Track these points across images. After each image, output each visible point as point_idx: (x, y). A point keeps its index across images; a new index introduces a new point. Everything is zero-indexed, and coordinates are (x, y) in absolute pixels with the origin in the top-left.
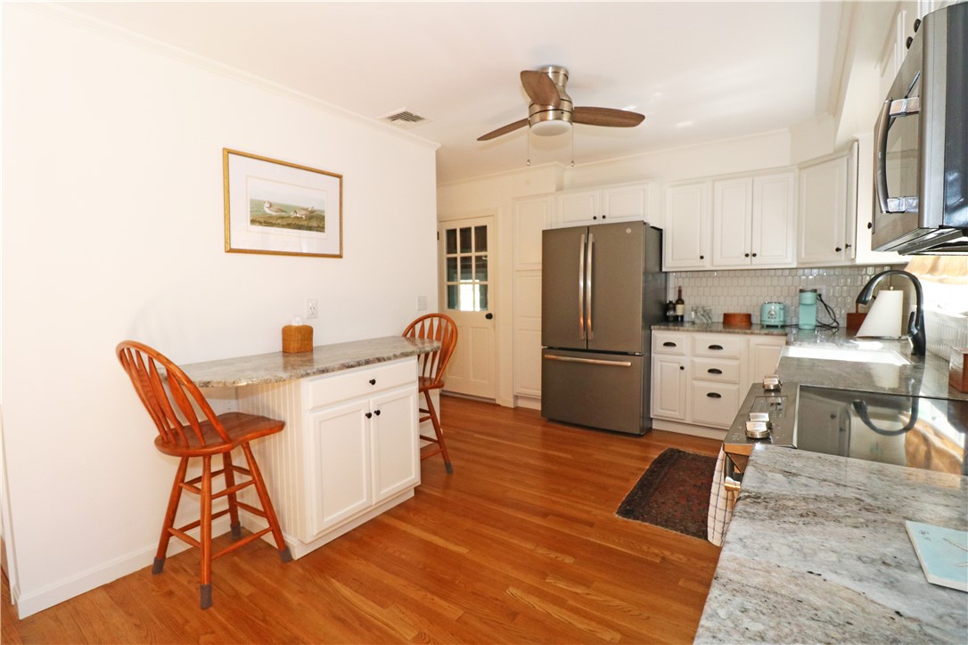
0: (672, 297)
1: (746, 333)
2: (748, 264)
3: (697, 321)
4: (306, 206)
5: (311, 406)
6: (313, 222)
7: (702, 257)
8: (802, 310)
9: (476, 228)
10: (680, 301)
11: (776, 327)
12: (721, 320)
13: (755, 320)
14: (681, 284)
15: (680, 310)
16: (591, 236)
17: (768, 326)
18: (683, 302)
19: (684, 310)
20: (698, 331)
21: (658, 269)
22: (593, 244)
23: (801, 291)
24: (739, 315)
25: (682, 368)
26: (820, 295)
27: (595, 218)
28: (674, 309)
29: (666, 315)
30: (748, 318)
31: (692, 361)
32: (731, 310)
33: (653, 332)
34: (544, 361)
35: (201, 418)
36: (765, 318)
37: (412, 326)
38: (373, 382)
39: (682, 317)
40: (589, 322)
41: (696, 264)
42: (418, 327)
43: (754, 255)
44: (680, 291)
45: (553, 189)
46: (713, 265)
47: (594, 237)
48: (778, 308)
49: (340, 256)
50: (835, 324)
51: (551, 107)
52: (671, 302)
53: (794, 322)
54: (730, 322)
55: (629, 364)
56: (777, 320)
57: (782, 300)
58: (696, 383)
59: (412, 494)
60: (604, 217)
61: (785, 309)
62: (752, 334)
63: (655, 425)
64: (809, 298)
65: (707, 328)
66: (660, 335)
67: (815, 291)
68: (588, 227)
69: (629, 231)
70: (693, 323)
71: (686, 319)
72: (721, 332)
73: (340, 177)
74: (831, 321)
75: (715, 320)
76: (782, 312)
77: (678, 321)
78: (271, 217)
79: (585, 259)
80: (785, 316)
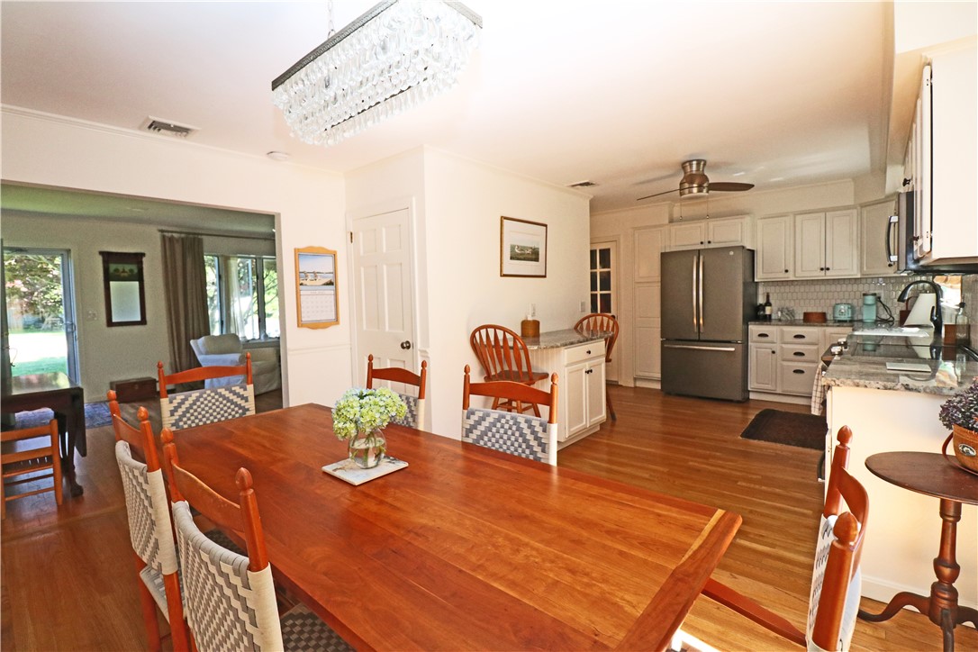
0: (761, 300)
1: (822, 326)
2: (822, 275)
3: (783, 318)
4: (531, 246)
5: (566, 363)
6: (534, 256)
7: (787, 271)
8: (865, 310)
9: (600, 250)
10: (768, 304)
11: (845, 321)
12: (802, 318)
13: (829, 317)
14: (769, 290)
15: (768, 310)
16: (701, 257)
17: (840, 321)
18: (770, 305)
19: (772, 311)
20: (786, 325)
21: (751, 280)
22: (703, 263)
23: (865, 295)
24: (816, 313)
25: (773, 352)
26: (879, 298)
27: (702, 243)
28: (764, 310)
29: (756, 314)
30: (823, 315)
31: (782, 348)
32: (810, 310)
33: (750, 327)
34: (663, 349)
35: (525, 369)
36: (837, 315)
37: (581, 322)
38: (589, 352)
39: (770, 316)
40: (701, 321)
41: (782, 276)
42: (585, 322)
43: (828, 269)
44: (768, 297)
45: (667, 221)
46: (795, 277)
47: (704, 258)
48: (846, 308)
49: (545, 276)
50: (891, 319)
51: (695, 185)
52: (761, 305)
53: (860, 318)
54: (808, 319)
55: (733, 349)
56: (847, 316)
57: (850, 302)
58: (785, 363)
59: (598, 429)
60: (709, 242)
61: (852, 308)
62: (827, 326)
63: (752, 396)
64: (870, 300)
65: (793, 323)
66: (755, 329)
67: (875, 294)
68: (699, 250)
69: (732, 253)
70: (780, 320)
71: (773, 317)
72: (803, 325)
73: (546, 226)
74: (888, 317)
75: (797, 317)
76: (850, 311)
77: (767, 319)
78: (518, 254)
79: (697, 274)
80: (853, 313)
